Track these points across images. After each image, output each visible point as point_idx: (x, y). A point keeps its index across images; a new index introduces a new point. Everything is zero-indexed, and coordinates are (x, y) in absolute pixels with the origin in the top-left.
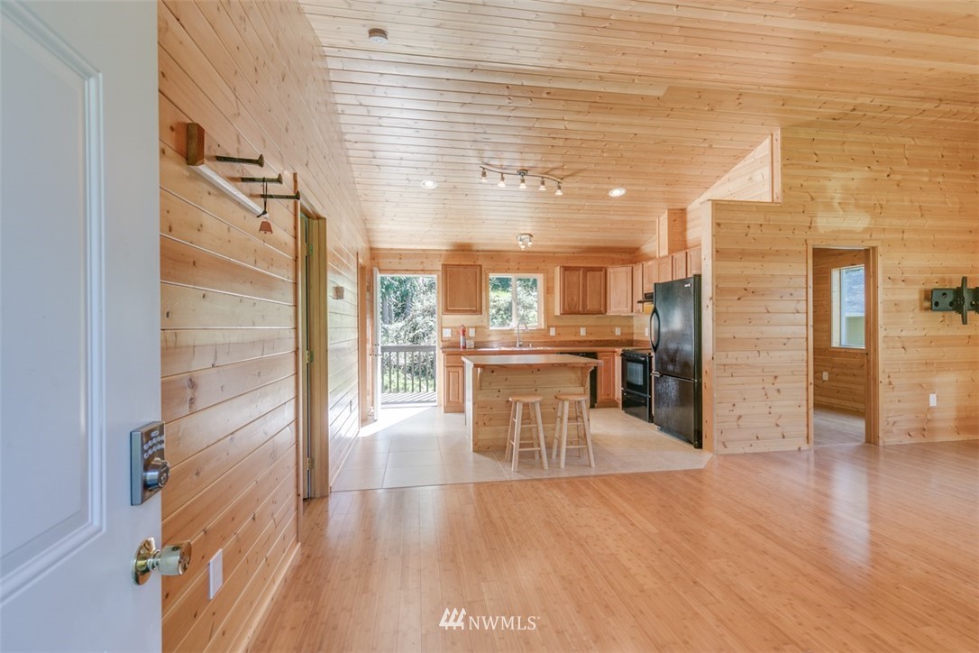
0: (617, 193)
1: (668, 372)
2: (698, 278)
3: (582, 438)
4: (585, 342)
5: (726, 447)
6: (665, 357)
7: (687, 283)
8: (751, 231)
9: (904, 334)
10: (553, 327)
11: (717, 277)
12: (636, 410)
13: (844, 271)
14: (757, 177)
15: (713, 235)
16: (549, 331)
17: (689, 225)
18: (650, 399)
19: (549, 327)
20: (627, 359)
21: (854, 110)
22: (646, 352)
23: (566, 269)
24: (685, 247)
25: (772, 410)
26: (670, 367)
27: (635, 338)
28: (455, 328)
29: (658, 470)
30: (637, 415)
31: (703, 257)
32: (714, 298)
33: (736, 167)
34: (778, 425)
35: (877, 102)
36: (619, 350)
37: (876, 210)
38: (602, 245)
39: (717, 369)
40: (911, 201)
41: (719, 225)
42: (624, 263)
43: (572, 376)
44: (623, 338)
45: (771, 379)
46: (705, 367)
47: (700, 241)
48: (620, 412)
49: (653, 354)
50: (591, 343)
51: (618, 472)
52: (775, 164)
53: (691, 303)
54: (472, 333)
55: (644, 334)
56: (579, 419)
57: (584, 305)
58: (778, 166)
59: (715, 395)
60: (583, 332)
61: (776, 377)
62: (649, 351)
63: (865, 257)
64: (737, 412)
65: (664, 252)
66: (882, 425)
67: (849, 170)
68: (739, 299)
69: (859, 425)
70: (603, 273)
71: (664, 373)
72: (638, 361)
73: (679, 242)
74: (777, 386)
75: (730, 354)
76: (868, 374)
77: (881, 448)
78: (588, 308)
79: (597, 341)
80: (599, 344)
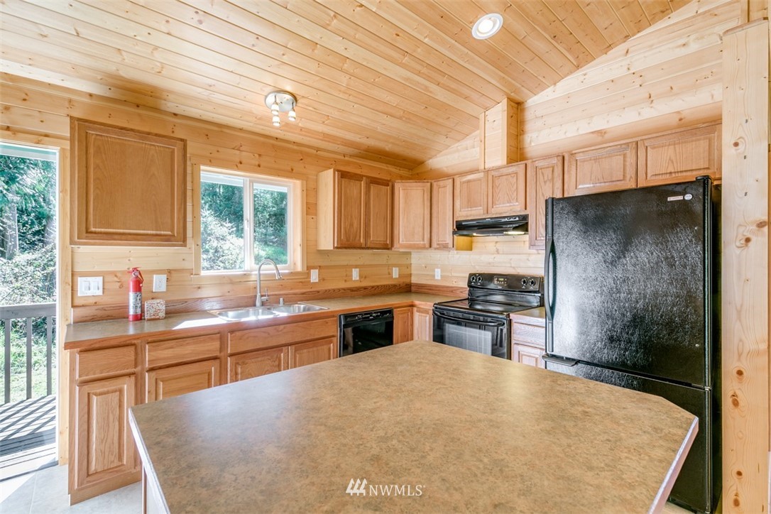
4: (358, 289)
7: (678, 194)
10: (314, 268)
16: (308, 275)
19: (309, 268)
23: (344, 175)
27: (414, 280)
28: (115, 274)
44: (402, 281)
46: (735, 362)
50: (366, 290)
54: (158, 283)
57: (367, 235)
60: (355, 274)
65: (498, 160)
70: (389, 188)
78: (371, 239)
79: (373, 287)
80: (376, 292)
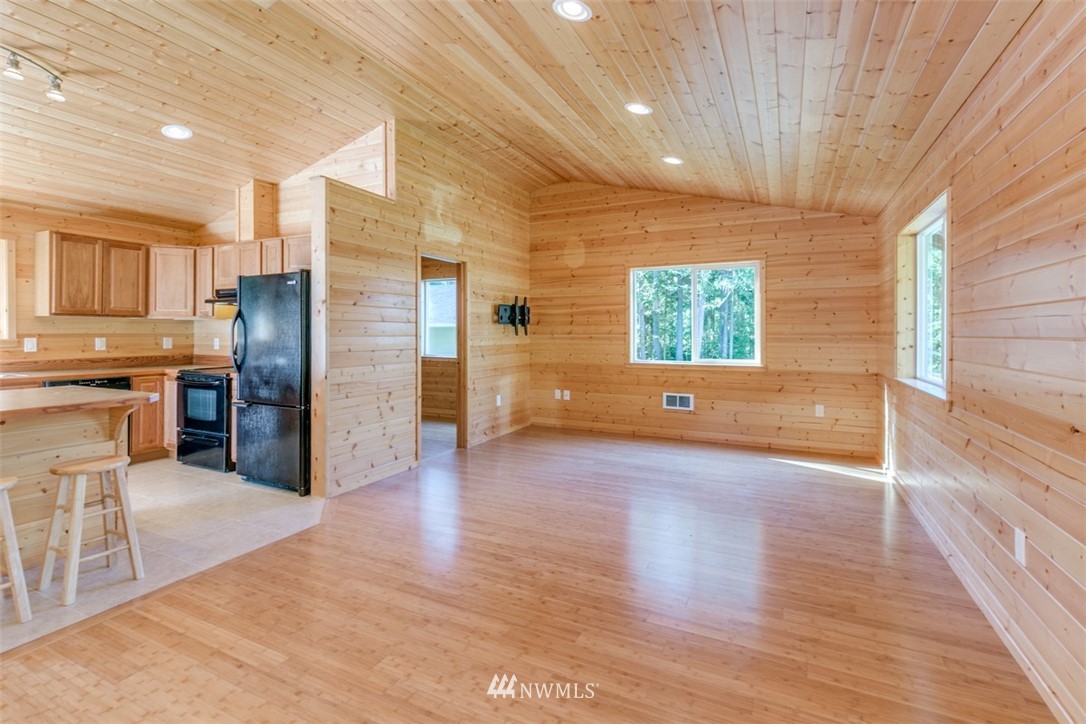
0: (176, 132)
1: (260, 398)
2: (306, 275)
3: (115, 531)
4: (104, 360)
5: (340, 486)
6: (255, 379)
7: (291, 280)
8: (367, 225)
9: (483, 344)
10: (30, 336)
11: (332, 276)
12: (201, 455)
13: (428, 283)
14: (370, 167)
15: (327, 223)
16: (20, 343)
17: (283, 206)
18: (229, 440)
19: (21, 337)
20: (186, 384)
21: (455, 125)
22: (222, 373)
23: (64, 237)
24: (277, 234)
25: (388, 431)
26: (264, 393)
27: (197, 352)
29: (258, 546)
30: (205, 465)
31: (313, 248)
32: (328, 302)
33: (345, 148)
34: (391, 447)
35: (473, 125)
36: (174, 372)
37: (466, 227)
38: (141, 209)
39: (331, 390)
40: (487, 226)
41: (333, 210)
42: (179, 242)
43: (90, 423)
44: (177, 353)
45: (385, 397)
46: (315, 389)
47: (310, 228)
48: (173, 465)
49: (234, 375)
50: (116, 362)
51: (192, 572)
52: (389, 157)
53: (295, 306)
55: (213, 346)
56: (109, 501)
57: (104, 299)
58: (392, 159)
59: (329, 424)
60: (100, 344)
61: (390, 393)
62: (226, 371)
63: (458, 270)
64: (353, 439)
65: (248, 235)
66: (470, 429)
67: (448, 184)
68: (355, 304)
69: (451, 431)
70: (141, 253)
71: (252, 401)
72: (209, 387)
73: (268, 224)
74: (391, 403)
75: (345, 370)
76: (459, 382)
77: (469, 451)
78: (112, 306)
79: (128, 358)
80: (133, 363)
